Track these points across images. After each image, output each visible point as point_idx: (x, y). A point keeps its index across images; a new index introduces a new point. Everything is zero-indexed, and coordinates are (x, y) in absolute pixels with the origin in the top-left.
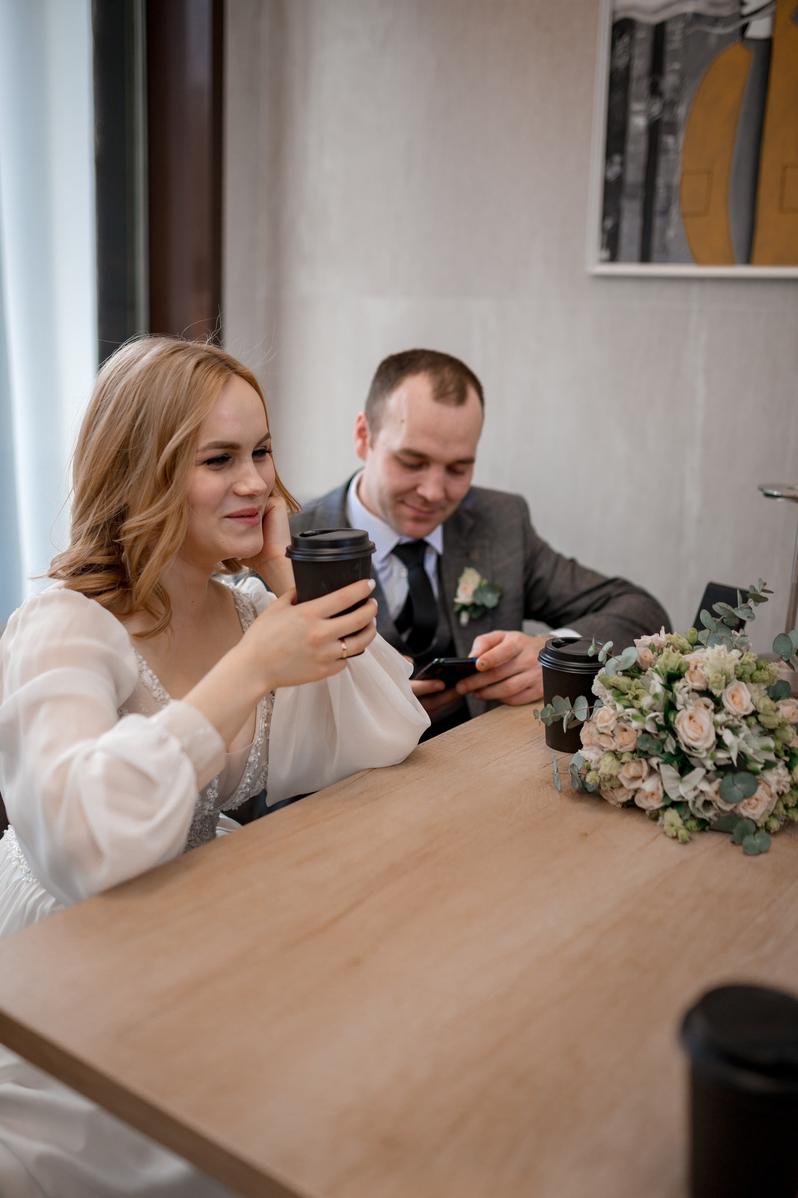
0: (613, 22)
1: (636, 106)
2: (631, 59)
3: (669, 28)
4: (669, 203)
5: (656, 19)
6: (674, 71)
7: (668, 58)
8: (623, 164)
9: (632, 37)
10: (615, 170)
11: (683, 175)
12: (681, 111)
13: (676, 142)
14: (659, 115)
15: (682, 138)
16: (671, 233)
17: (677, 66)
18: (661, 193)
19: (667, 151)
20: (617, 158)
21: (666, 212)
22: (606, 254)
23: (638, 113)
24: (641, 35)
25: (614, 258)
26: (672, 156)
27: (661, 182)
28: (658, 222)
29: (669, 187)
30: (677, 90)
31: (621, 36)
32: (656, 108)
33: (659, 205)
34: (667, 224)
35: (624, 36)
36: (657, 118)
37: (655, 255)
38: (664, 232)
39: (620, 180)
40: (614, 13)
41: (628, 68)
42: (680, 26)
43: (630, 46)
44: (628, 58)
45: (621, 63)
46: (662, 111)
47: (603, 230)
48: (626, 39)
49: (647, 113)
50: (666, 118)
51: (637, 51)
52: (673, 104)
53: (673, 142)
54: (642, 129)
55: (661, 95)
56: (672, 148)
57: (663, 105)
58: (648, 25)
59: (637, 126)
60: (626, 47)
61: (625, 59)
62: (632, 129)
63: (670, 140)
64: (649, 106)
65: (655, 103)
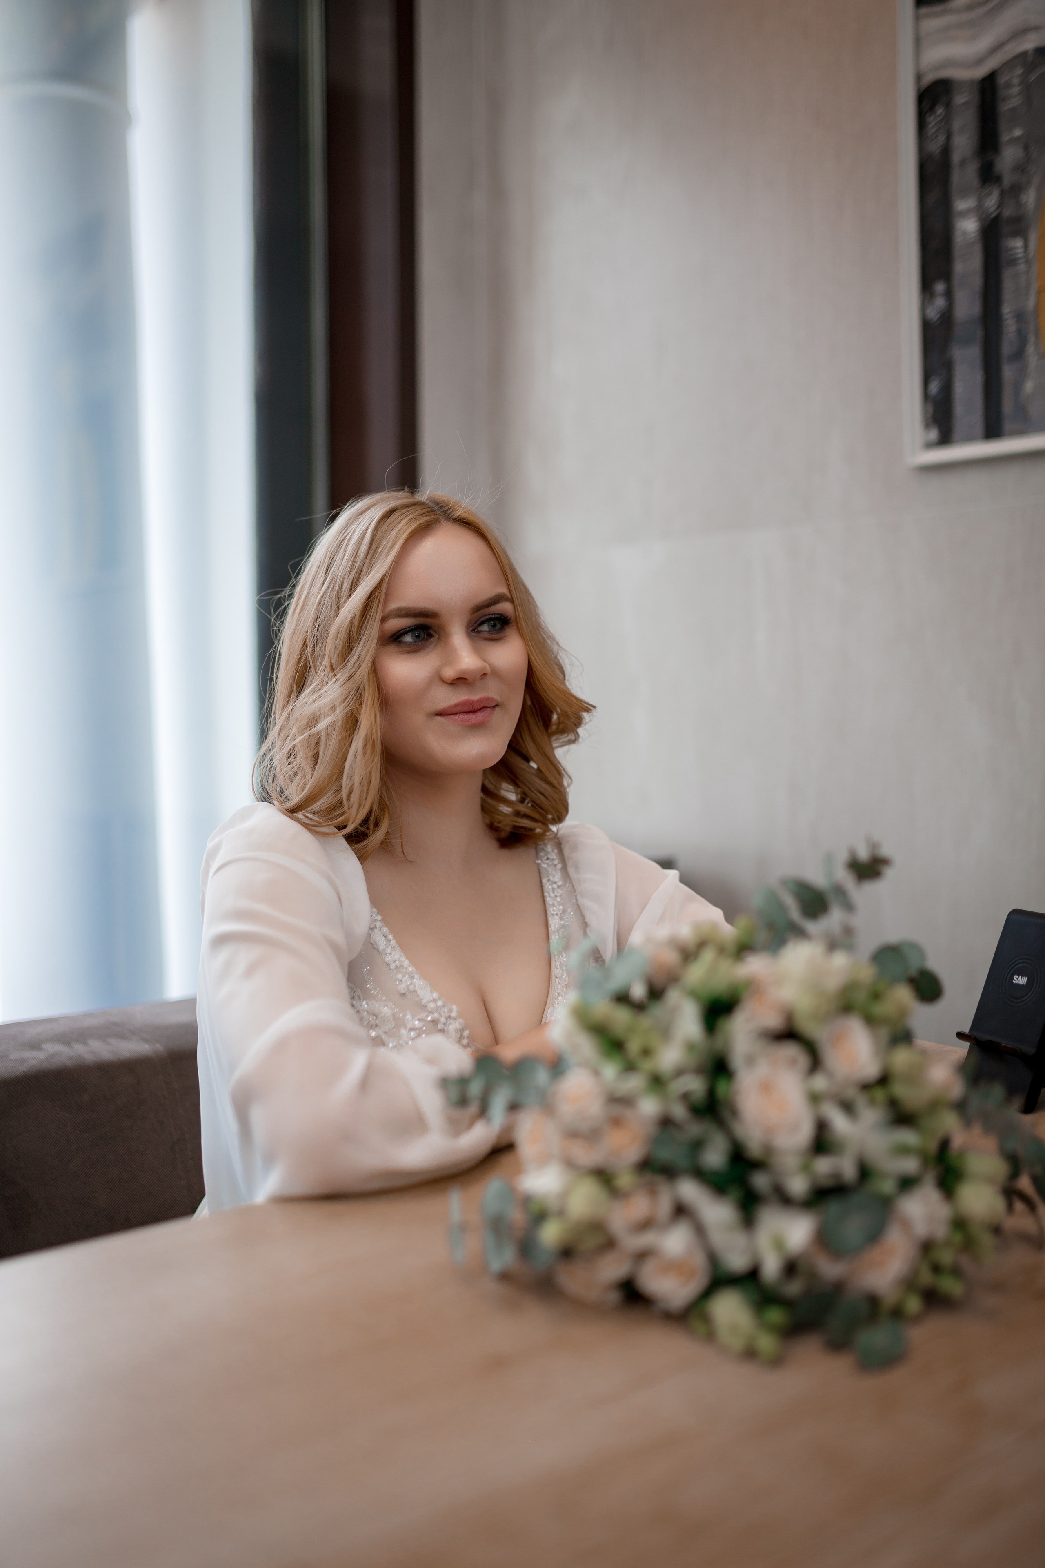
0: (919, 89)
1: (961, 205)
2: (949, 137)
3: (1002, 80)
4: (1023, 341)
5: (980, 72)
6: (1014, 141)
7: (1003, 125)
8: (949, 294)
9: (948, 105)
10: (940, 303)
11: (1039, 292)
12: (1030, 198)
13: (1026, 246)
14: (997, 210)
15: (1033, 237)
16: (1029, 386)
17: (1018, 132)
18: (1010, 326)
19: (1013, 262)
20: (940, 287)
21: (1019, 354)
22: (933, 434)
23: (964, 214)
24: (960, 99)
25: (945, 439)
26: (1022, 267)
27: (1007, 310)
28: (1008, 372)
29: (1020, 316)
30: (1021, 168)
31: (932, 109)
32: (991, 202)
33: (1007, 347)
34: (1023, 373)
35: (938, 106)
36: (994, 215)
37: (1007, 426)
38: (1018, 387)
39: (947, 317)
40: (919, 77)
41: (946, 151)
42: (1018, 72)
43: (947, 119)
44: (944, 138)
45: (934, 147)
46: (1000, 205)
47: (926, 395)
48: (940, 110)
49: (979, 208)
50: (1007, 213)
51: (957, 124)
52: (1016, 190)
53: (1022, 247)
54: (972, 235)
55: (998, 179)
56: (1020, 255)
57: (1002, 193)
58: (971, 82)
59: (965, 233)
60: (941, 121)
61: (941, 139)
62: (959, 240)
63: (1017, 244)
64: (980, 200)
65: (990, 194)
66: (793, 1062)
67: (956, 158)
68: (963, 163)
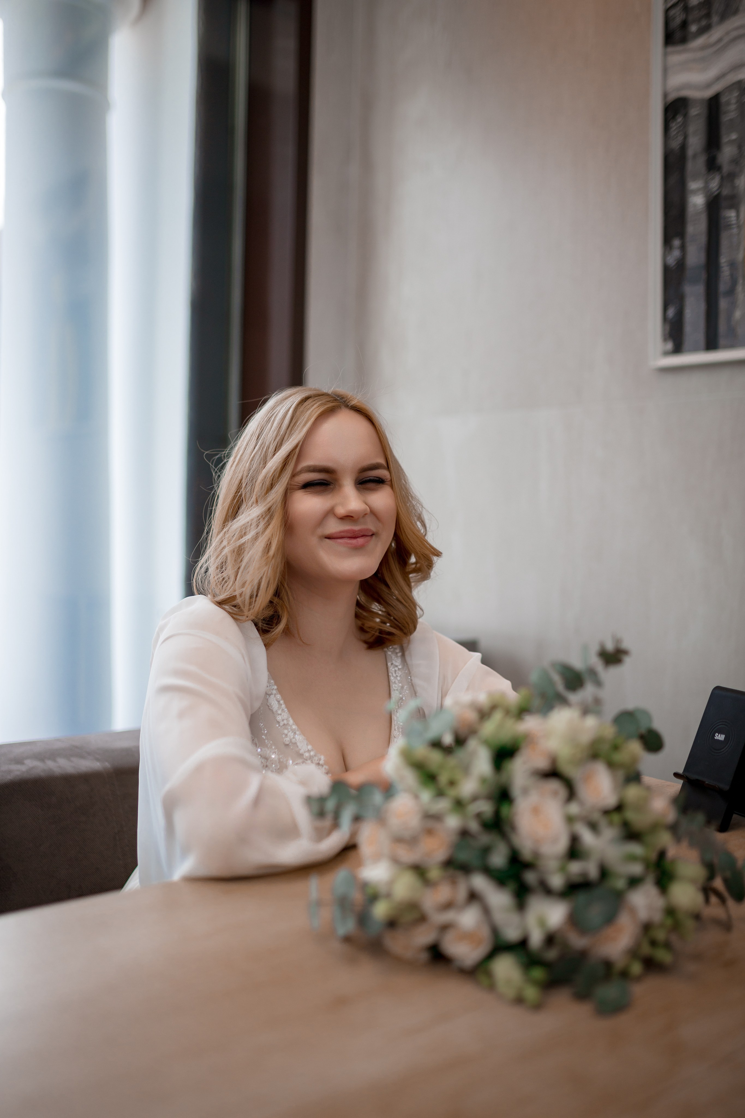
0: (665, 104)
1: (694, 185)
2: (686, 137)
3: (724, 99)
4: (734, 282)
5: (709, 93)
6: (731, 142)
7: (723, 130)
8: (683, 248)
9: (685, 115)
10: (676, 253)
13: (738, 216)
14: (718, 189)
16: (738, 314)
17: (734, 136)
18: (725, 272)
19: (729, 226)
20: (677, 242)
21: (731, 292)
22: (670, 346)
23: (695, 192)
24: (694, 111)
25: (678, 349)
26: (735, 231)
27: (723, 260)
28: (723, 304)
29: (732, 265)
30: (735, 161)
31: (674, 118)
32: (714, 184)
33: (723, 286)
34: (733, 305)
35: (678, 116)
36: (716, 193)
37: (722, 341)
38: (730, 315)
39: (681, 264)
40: (665, 95)
41: (683, 147)
42: (736, 94)
43: (685, 125)
44: (682, 138)
45: (675, 144)
46: (721, 186)
47: (665, 318)
48: (680, 119)
49: (706, 189)
50: (725, 192)
51: (691, 129)
52: (732, 176)
53: (735, 216)
54: (701, 207)
55: (719, 169)
56: (734, 222)
57: (722, 179)
58: (702, 100)
59: (695, 205)
60: (680, 126)
61: (680, 139)
62: (691, 210)
63: (732, 214)
64: (707, 183)
65: (713, 179)
66: (555, 793)
67: (690, 152)
68: (695, 156)
